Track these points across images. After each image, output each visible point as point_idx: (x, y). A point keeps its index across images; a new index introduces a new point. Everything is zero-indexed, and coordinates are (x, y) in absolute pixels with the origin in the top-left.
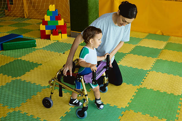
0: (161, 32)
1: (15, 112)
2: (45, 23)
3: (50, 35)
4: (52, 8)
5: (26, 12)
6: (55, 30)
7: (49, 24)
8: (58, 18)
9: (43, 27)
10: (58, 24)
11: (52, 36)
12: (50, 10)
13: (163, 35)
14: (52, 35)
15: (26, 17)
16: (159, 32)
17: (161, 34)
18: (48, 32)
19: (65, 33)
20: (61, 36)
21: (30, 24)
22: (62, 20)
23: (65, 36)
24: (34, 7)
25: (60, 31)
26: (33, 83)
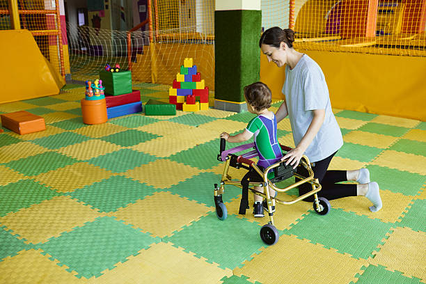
0: (365, 107)
1: (119, 176)
2: (176, 85)
3: (182, 104)
4: (188, 63)
5: (154, 75)
6: (191, 96)
7: (182, 87)
8: (196, 78)
9: (173, 92)
10: (195, 87)
11: (185, 105)
12: (185, 66)
13: (367, 112)
14: (185, 103)
15: (153, 82)
16: (361, 108)
17: (365, 111)
18: (180, 99)
19: (205, 101)
20: (198, 106)
21: (157, 91)
22: (203, 81)
23: (205, 106)
24: (164, 62)
25: (198, 97)
26: (146, 153)
